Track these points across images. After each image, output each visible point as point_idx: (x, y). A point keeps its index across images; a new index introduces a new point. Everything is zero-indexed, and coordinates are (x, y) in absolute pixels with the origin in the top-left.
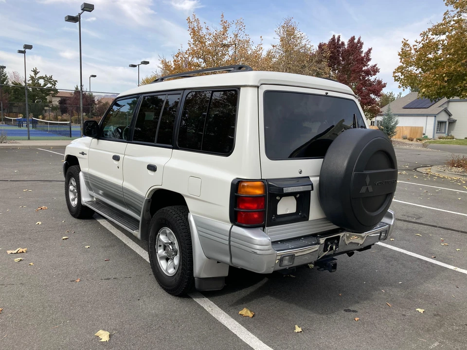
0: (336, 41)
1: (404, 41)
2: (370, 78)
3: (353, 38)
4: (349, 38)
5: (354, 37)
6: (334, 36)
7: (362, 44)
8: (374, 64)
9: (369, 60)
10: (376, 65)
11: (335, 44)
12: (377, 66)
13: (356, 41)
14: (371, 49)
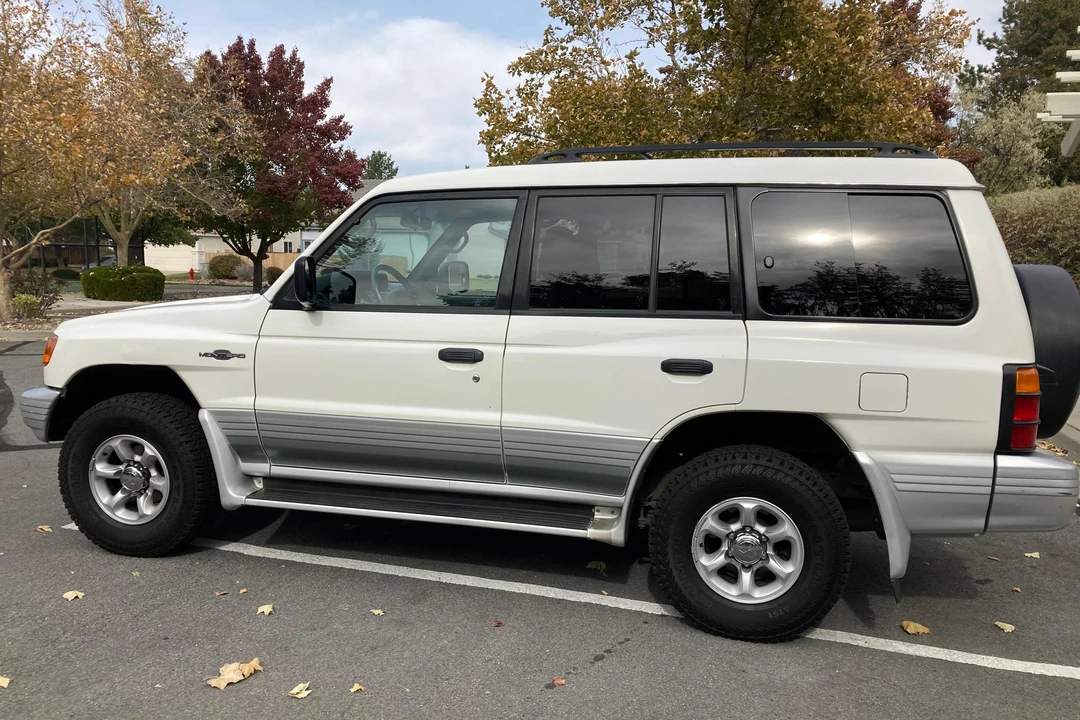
0: (247, 50)
1: (486, 77)
2: (333, 146)
3: (280, 50)
4: (272, 48)
5: (282, 46)
6: (240, 38)
7: (301, 66)
8: (337, 115)
9: (327, 104)
10: (342, 117)
11: (244, 55)
12: (343, 120)
13: (287, 56)
14: (331, 79)
